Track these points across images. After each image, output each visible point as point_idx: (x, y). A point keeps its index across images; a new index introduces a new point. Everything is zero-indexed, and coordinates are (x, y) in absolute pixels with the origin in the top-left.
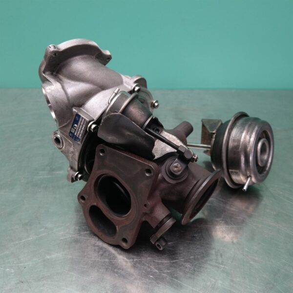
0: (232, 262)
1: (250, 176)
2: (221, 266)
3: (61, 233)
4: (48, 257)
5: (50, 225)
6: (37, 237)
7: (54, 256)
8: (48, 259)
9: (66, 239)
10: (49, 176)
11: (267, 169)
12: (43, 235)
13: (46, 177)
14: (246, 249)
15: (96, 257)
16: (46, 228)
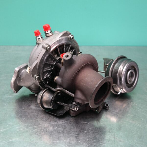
0: (108, 142)
1: (122, 88)
2: (103, 144)
3: (18, 128)
4: (11, 140)
5: (11, 123)
6: (4, 130)
7: (14, 140)
8: (11, 141)
9: (20, 131)
10: (11, 97)
11: (134, 86)
12: (8, 128)
13: (9, 97)
14: (116, 135)
15: (36, 140)
16: (10, 125)
